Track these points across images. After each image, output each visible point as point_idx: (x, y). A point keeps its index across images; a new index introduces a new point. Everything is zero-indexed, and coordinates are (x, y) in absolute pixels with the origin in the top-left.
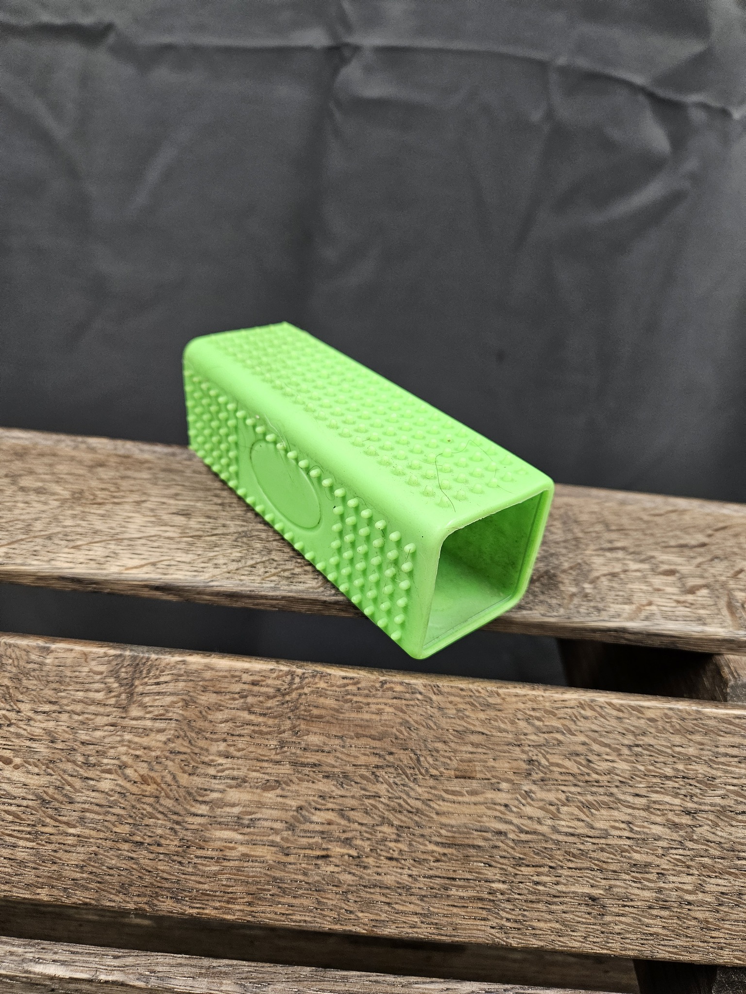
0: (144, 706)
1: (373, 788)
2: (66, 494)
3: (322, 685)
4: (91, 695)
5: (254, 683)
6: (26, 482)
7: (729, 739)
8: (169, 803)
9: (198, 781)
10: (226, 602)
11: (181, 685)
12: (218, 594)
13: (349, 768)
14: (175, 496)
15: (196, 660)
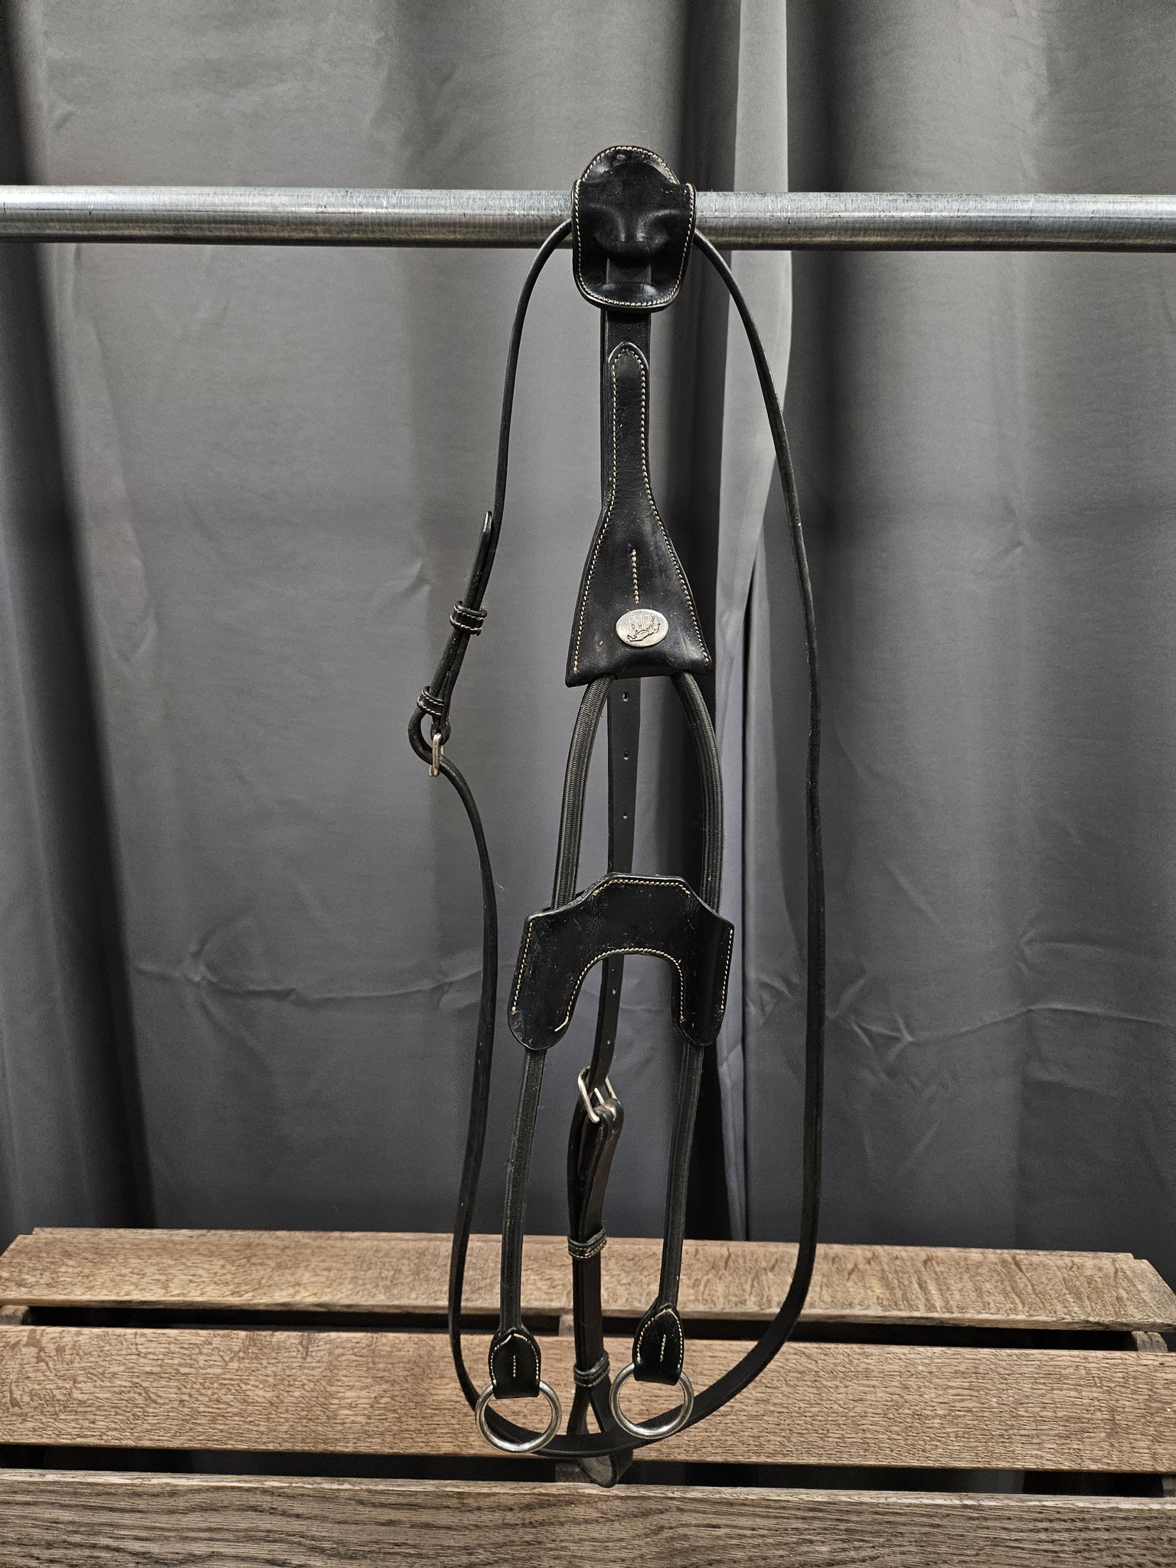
0: (312, 1357)
1: (406, 1385)
2: (273, 1265)
3: (385, 1341)
4: (291, 1354)
5: (357, 1343)
6: (253, 1260)
7: (552, 1351)
8: (322, 1400)
9: (334, 1389)
10: (346, 1310)
11: (328, 1346)
12: (342, 1306)
13: (396, 1377)
14: (323, 1261)
15: (333, 1335)
